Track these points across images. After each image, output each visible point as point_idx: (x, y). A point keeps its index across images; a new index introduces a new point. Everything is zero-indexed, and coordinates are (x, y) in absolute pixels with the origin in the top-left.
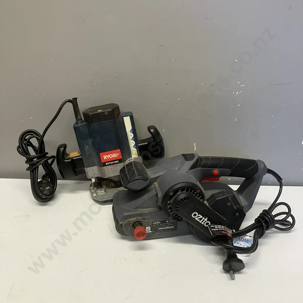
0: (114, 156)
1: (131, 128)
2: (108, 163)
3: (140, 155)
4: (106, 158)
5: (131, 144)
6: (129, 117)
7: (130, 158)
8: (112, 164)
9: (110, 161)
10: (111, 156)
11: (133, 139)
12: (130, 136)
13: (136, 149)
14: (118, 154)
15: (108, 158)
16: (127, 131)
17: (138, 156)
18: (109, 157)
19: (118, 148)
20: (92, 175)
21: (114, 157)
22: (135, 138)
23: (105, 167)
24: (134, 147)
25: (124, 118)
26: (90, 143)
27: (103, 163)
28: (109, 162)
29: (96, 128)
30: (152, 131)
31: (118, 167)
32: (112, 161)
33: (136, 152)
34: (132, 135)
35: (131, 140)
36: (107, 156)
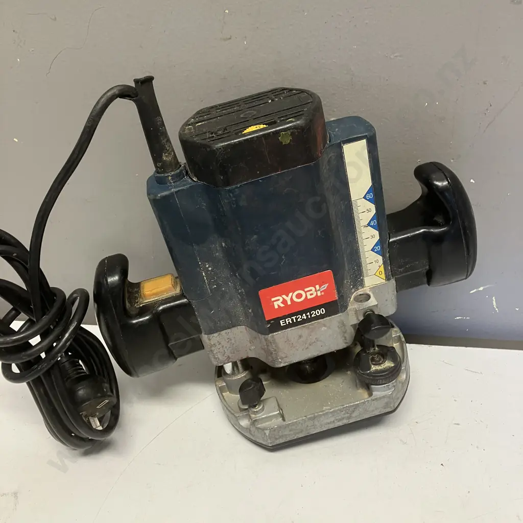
0: (308, 294)
1: (371, 185)
2: (288, 321)
4: (282, 305)
5: (365, 242)
6: (364, 141)
7: (357, 290)
9: (293, 315)
10: (299, 296)
11: (372, 224)
12: (364, 212)
13: (380, 258)
14: (325, 286)
15: (289, 303)
17: (388, 279)
18: (292, 299)
19: (325, 266)
20: (228, 353)
21: (309, 297)
22: (381, 219)
23: (278, 335)
24: (373, 250)
25: (346, 147)
26: (218, 254)
27: (269, 322)
28: (290, 316)
29: (243, 203)
30: (443, 187)
31: (324, 328)
32: (301, 313)
33: (380, 267)
34: (369, 210)
35: (365, 226)
36: (284, 296)
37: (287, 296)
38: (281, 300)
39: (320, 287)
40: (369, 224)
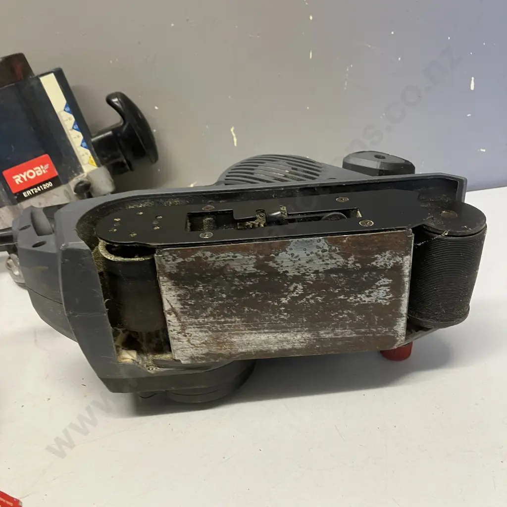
0: (37, 172)
1: (65, 101)
2: (29, 193)
3: (103, 164)
4: (21, 182)
5: (74, 140)
6: (52, 75)
7: (79, 174)
8: (39, 193)
9: (32, 187)
10: (31, 174)
11: (75, 127)
12: (67, 120)
13: (88, 151)
14: (47, 166)
15: (26, 180)
16: (57, 111)
17: (98, 165)
18: (27, 177)
19: (43, 151)
21: (38, 174)
22: (81, 124)
23: (24, 203)
24: (81, 146)
25: (42, 79)
27: (15, 194)
28: (29, 189)
30: (117, 102)
31: (55, 197)
32: (36, 186)
33: (90, 157)
34: (70, 119)
35: (71, 130)
36: (21, 175)
37: (23, 174)
38: (20, 178)
39: (44, 166)
40: (73, 128)
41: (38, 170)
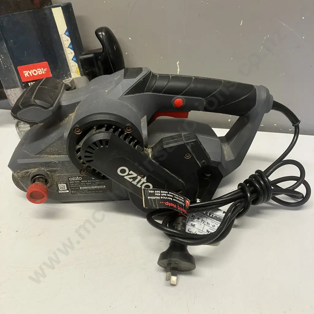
0: (39, 72)
1: (67, 28)
2: (32, 84)
3: (85, 75)
4: (28, 76)
5: (69, 55)
6: (60, 8)
7: (68, 78)
10: (35, 72)
11: (70, 47)
12: (66, 41)
13: (76, 64)
14: (45, 70)
15: (31, 75)
16: (60, 33)
17: (82, 75)
18: (32, 73)
19: (44, 59)
21: (40, 74)
24: (73, 60)
25: (53, 10)
27: (24, 83)
28: (32, 81)
29: (5, 24)
30: (101, 35)
33: (77, 68)
34: (68, 40)
35: (67, 48)
37: (30, 71)
38: (28, 73)
39: (43, 69)
40: (69, 47)
41: (40, 70)
